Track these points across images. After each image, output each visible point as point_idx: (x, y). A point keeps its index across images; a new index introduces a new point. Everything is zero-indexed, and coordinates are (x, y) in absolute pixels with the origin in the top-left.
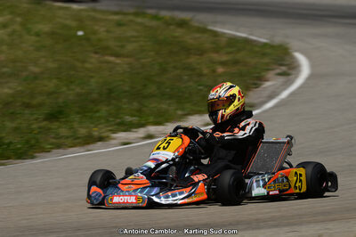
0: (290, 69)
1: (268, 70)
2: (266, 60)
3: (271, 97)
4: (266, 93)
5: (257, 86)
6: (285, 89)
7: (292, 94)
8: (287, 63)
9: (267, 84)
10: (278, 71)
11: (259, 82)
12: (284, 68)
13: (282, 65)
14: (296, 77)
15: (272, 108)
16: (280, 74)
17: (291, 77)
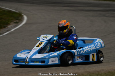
0: (19, 21)
1: (12, 21)
4: (7, 30)
6: (14, 28)
8: (19, 19)
9: (9, 26)
10: (15, 22)
12: (17, 21)
14: (20, 24)
15: (6, 35)
16: (15, 23)
17: (19, 24)
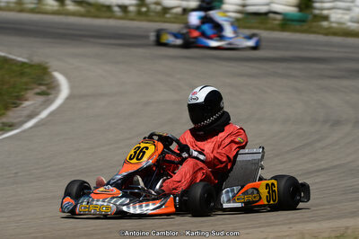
0: (49, 88)
1: (26, 89)
2: (25, 80)
3: (30, 117)
4: (26, 113)
5: (16, 105)
6: (45, 109)
7: (52, 114)
8: (46, 82)
9: (26, 103)
10: (38, 90)
11: (18, 102)
12: (43, 88)
13: (40, 84)
14: (56, 97)
15: (31, 128)
16: (39, 94)
17: (51, 96)
